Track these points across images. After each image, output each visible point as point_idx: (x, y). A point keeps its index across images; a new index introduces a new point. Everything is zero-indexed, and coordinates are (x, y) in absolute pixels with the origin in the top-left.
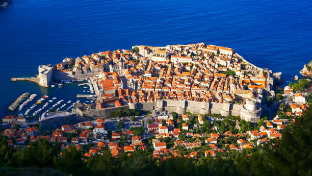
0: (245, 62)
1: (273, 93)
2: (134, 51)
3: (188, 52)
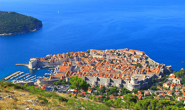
1: (160, 77)
2: (87, 52)
3: (117, 53)
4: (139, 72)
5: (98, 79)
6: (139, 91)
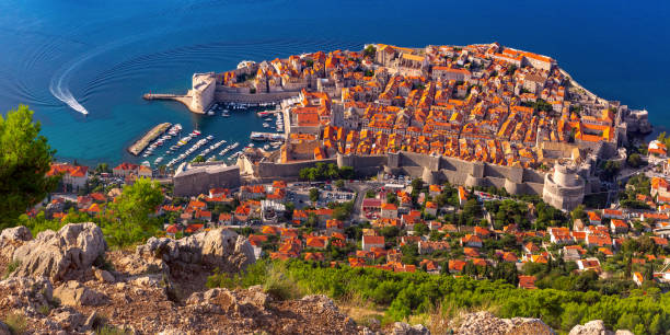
1: (623, 153)
3: (467, 62)
4: (552, 135)
5: (443, 164)
6: (591, 213)
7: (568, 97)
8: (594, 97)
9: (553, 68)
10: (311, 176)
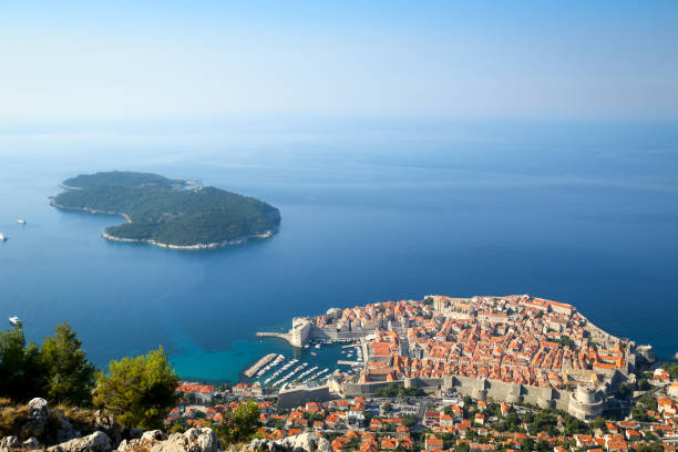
0: (590, 326)
1: (632, 378)
2: (426, 303)
3: (504, 308)
4: (574, 363)
5: (487, 385)
6: (609, 424)
7: (586, 334)
8: (607, 335)
9: (573, 312)
10: (385, 393)
